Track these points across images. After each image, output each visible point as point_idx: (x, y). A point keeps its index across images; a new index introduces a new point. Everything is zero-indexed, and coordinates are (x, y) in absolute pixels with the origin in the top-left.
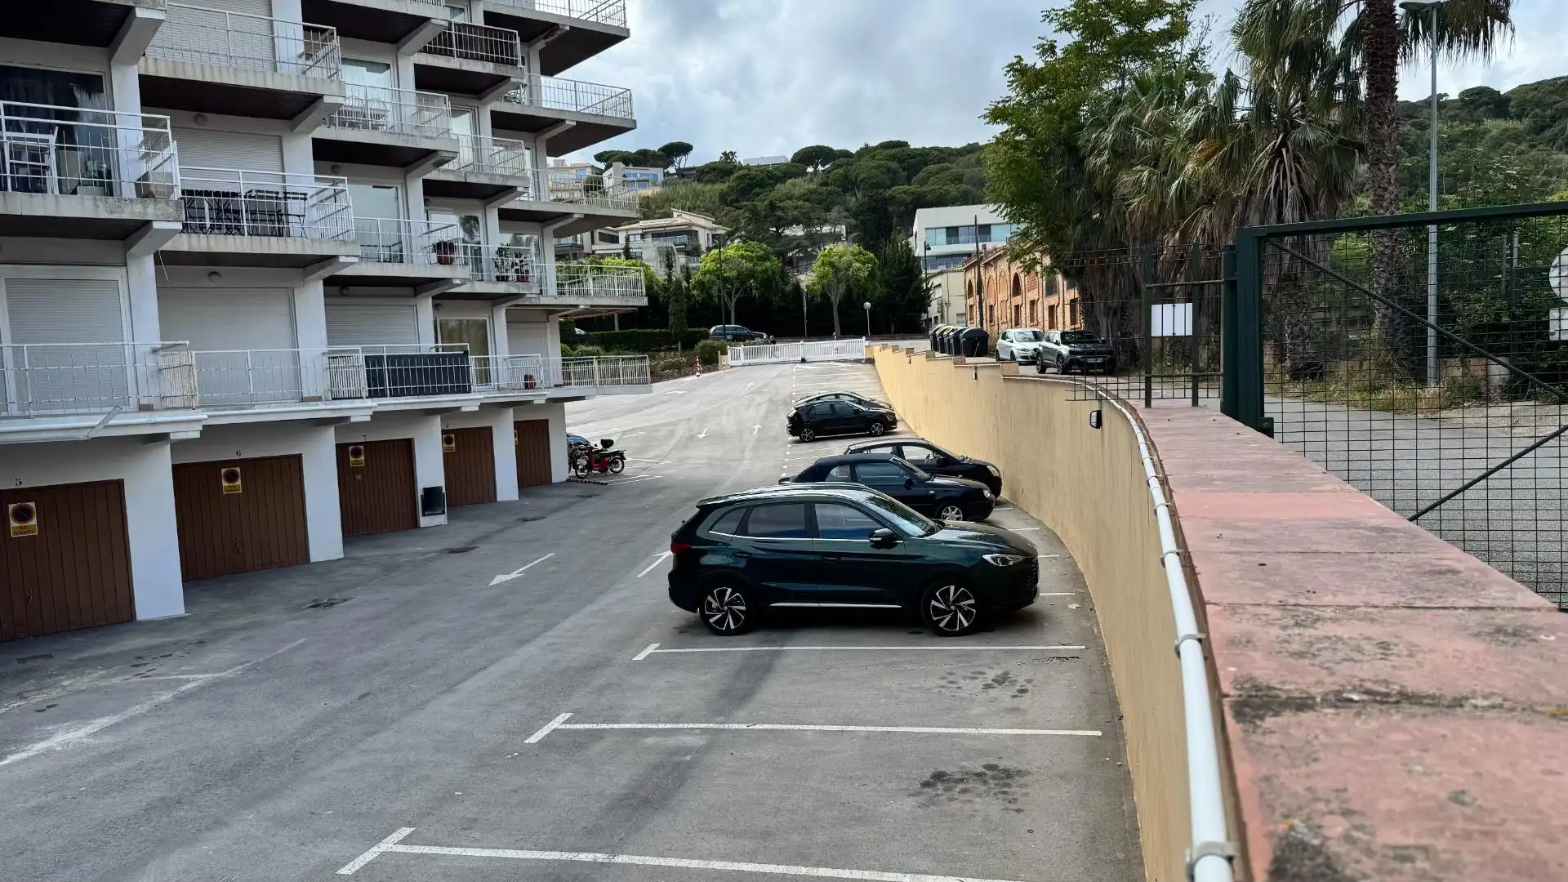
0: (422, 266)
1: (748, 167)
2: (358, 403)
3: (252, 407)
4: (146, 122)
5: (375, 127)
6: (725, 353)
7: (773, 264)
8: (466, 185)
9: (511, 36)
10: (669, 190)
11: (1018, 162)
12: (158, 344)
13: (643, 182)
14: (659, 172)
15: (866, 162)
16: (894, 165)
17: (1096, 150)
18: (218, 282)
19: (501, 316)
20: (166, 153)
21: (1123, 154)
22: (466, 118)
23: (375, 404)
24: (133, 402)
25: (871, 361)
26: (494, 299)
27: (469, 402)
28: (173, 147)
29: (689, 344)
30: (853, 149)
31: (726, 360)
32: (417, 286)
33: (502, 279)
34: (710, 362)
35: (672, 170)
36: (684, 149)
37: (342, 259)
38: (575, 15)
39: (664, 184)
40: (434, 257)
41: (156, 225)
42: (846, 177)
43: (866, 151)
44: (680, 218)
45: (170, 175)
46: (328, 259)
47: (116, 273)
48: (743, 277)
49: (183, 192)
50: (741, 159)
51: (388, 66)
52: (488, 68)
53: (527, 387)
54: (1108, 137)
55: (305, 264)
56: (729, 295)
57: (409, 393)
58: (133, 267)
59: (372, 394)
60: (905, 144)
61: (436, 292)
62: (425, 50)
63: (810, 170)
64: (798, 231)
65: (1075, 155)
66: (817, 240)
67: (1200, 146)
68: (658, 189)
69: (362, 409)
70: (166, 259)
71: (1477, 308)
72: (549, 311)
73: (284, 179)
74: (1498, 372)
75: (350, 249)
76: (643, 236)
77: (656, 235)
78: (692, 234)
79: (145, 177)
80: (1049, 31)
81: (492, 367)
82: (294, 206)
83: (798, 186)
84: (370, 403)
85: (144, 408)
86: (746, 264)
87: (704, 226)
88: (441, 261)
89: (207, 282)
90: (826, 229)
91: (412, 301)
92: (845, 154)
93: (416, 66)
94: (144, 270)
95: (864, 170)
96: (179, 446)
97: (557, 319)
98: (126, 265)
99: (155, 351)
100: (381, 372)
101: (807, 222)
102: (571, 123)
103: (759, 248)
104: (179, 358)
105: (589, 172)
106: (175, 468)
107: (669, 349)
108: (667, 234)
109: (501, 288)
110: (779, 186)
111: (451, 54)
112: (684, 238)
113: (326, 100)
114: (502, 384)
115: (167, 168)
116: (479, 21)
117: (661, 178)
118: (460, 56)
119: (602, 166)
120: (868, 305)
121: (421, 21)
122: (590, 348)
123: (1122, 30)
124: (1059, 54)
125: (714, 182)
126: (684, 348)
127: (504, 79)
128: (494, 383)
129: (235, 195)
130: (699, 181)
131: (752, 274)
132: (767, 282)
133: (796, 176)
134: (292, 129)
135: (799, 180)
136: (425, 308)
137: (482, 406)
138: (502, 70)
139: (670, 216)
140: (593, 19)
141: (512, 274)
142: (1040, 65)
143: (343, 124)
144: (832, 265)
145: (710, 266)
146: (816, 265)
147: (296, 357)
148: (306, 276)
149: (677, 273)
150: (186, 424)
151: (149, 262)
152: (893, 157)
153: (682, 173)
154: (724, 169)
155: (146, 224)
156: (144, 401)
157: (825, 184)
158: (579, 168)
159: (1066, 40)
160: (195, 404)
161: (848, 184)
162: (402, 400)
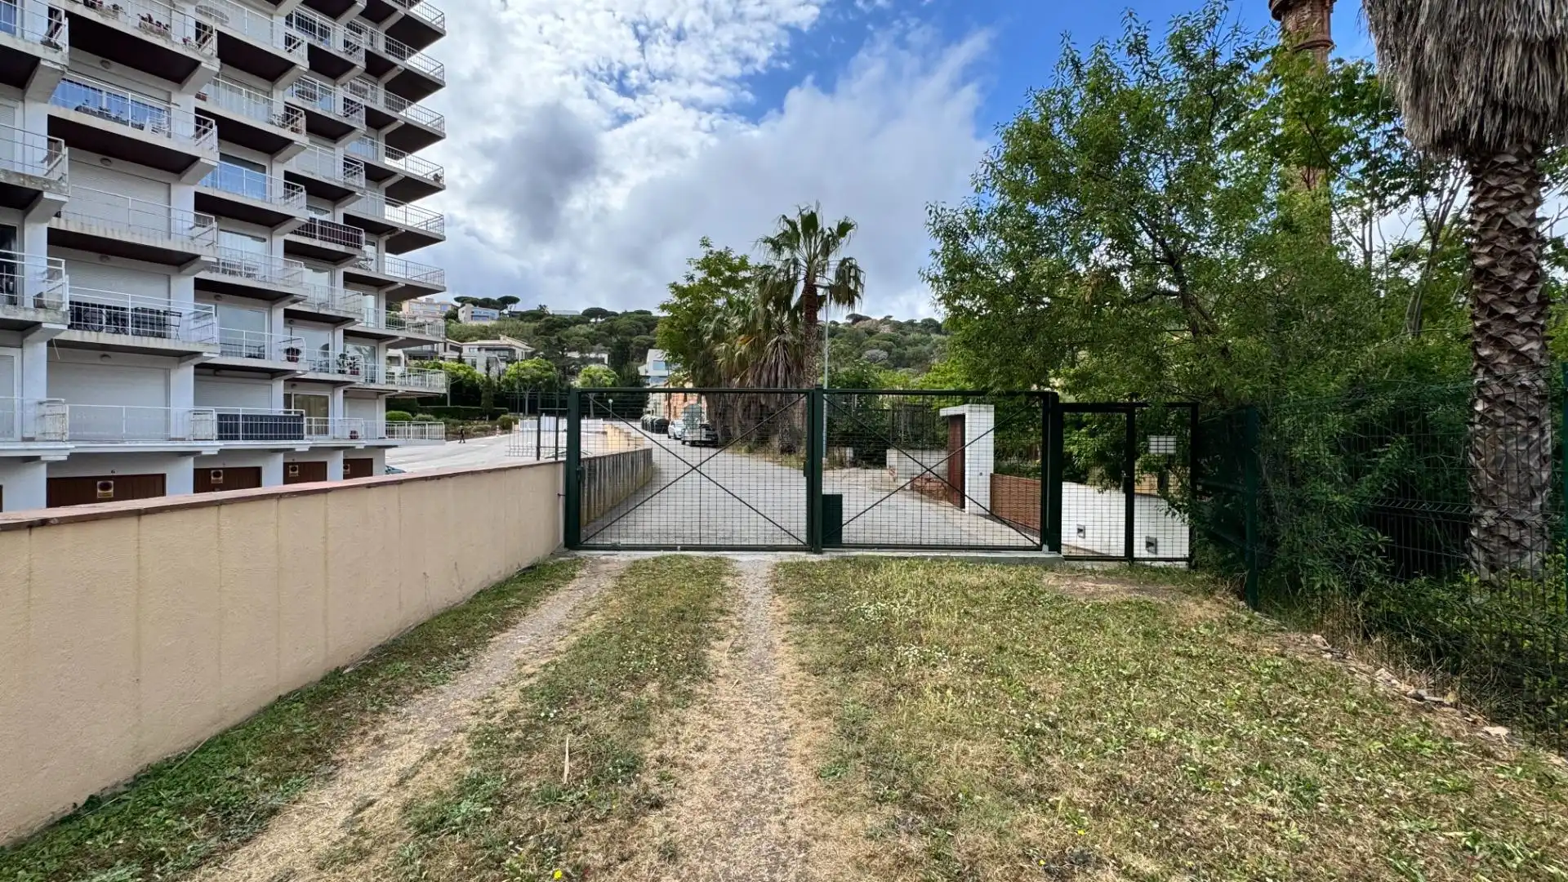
0: (278, 362)
1: (553, 315)
2: (209, 443)
3: (123, 442)
4: (49, 262)
5: (249, 276)
6: (516, 423)
7: (554, 373)
8: (318, 314)
9: (359, 232)
10: (502, 323)
11: (671, 334)
12: (45, 399)
13: (485, 317)
14: (496, 312)
15: (624, 320)
16: (641, 324)
17: (706, 333)
18: (106, 361)
19: (340, 393)
20: (59, 282)
21: (719, 336)
22: (325, 276)
23: (222, 444)
24: (18, 434)
25: (605, 433)
26: (335, 384)
27: (301, 445)
28: (65, 278)
29: (493, 417)
30: (619, 312)
31: (516, 427)
32: (273, 374)
33: (342, 372)
34: (507, 428)
35: (505, 311)
36: (514, 300)
37: (205, 355)
38: (409, 224)
39: (499, 319)
40: (285, 356)
41: (44, 325)
42: (611, 327)
43: (625, 313)
44: (505, 341)
45: (61, 296)
46: (197, 354)
47: (15, 352)
48: (535, 380)
49: (71, 303)
50: (550, 310)
51: (265, 240)
52: (342, 249)
53: (352, 438)
54: (712, 326)
55: (181, 356)
56: (525, 389)
57: (257, 438)
58: (28, 350)
59: (220, 438)
60: (650, 313)
61: (287, 377)
62: (295, 232)
63: (593, 320)
64: (575, 355)
65: (698, 333)
66: (585, 361)
67: (742, 336)
68: (493, 322)
69: (212, 447)
70: (57, 345)
71: (843, 424)
72: (379, 393)
73: (169, 303)
74: (849, 452)
75: (211, 349)
76: (479, 349)
77: (487, 350)
78: (512, 351)
79: (40, 295)
80: (691, 269)
81: (329, 425)
82: (174, 320)
83: (583, 329)
84: (218, 443)
85: (24, 440)
86: (536, 372)
87: (520, 347)
88: (289, 359)
89: (99, 361)
90: (593, 355)
91: (269, 382)
92: (615, 314)
93: (286, 241)
94: (37, 352)
95: (622, 324)
96: (51, 465)
97: (384, 396)
98: (21, 347)
99: (41, 403)
100: (237, 424)
101: (582, 351)
102: (401, 284)
103: (546, 364)
104: (58, 409)
105: (449, 308)
106: (49, 480)
107: (481, 419)
108: (495, 350)
109: (339, 377)
110: (572, 328)
111: (315, 237)
112: (507, 353)
113: (203, 258)
114: (336, 436)
115: (58, 291)
116: (340, 221)
117: (497, 316)
118: (321, 239)
119: (459, 304)
120: (611, 401)
121: (289, 218)
122: (426, 416)
123: (728, 274)
124: (696, 280)
125: (530, 321)
126: (490, 419)
127: (351, 256)
128: (330, 434)
129: (123, 309)
130: (521, 319)
131: (540, 378)
132: (550, 383)
133: (582, 323)
134: (180, 271)
135: (584, 326)
136: (279, 388)
137: (311, 448)
138: (350, 251)
139: (499, 339)
140: (424, 228)
141: (347, 369)
142: (686, 286)
143: (224, 271)
144: (590, 376)
145: (514, 371)
146: (581, 375)
147: (167, 413)
148: (180, 362)
149: (494, 372)
150: (58, 451)
151: (43, 347)
152: (640, 319)
153: (512, 314)
154: (538, 315)
155: (38, 324)
156: (26, 435)
157: (598, 330)
158: (443, 305)
159: (700, 275)
160: (65, 438)
161: (612, 331)
162: (250, 442)
